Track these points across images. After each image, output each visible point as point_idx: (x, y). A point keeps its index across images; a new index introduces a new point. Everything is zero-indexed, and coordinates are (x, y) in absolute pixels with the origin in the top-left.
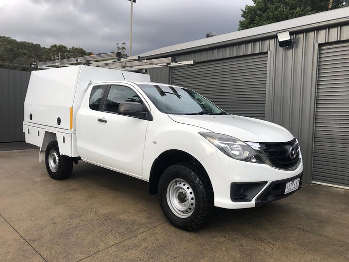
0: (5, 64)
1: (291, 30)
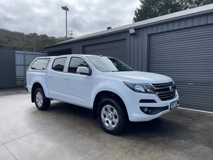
0: (4, 45)
1: (135, 28)
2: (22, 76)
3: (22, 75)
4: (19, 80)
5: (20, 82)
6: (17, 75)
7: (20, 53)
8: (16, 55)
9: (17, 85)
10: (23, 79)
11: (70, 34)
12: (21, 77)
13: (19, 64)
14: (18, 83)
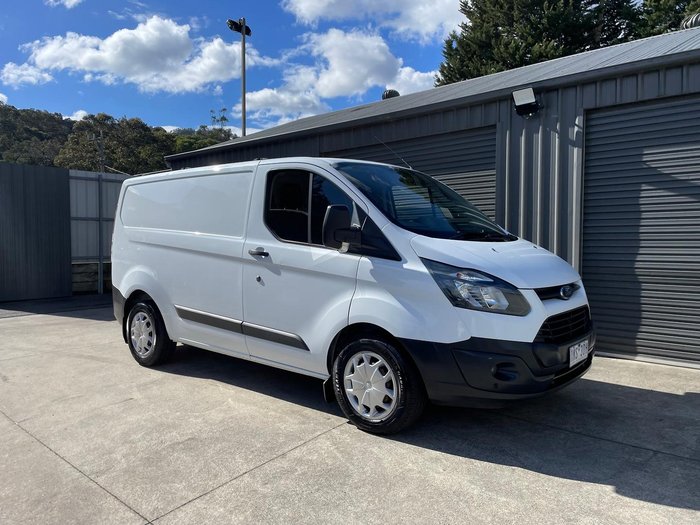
1: (536, 86)
2: (93, 258)
3: (91, 254)
4: (81, 270)
5: (87, 279)
6: (74, 254)
7: (87, 179)
8: (73, 183)
9: (75, 287)
10: (94, 268)
11: (218, 118)
12: (87, 258)
13: (82, 214)
14: (80, 281)
